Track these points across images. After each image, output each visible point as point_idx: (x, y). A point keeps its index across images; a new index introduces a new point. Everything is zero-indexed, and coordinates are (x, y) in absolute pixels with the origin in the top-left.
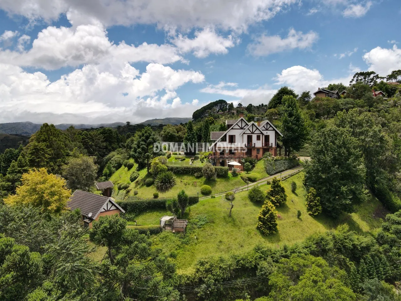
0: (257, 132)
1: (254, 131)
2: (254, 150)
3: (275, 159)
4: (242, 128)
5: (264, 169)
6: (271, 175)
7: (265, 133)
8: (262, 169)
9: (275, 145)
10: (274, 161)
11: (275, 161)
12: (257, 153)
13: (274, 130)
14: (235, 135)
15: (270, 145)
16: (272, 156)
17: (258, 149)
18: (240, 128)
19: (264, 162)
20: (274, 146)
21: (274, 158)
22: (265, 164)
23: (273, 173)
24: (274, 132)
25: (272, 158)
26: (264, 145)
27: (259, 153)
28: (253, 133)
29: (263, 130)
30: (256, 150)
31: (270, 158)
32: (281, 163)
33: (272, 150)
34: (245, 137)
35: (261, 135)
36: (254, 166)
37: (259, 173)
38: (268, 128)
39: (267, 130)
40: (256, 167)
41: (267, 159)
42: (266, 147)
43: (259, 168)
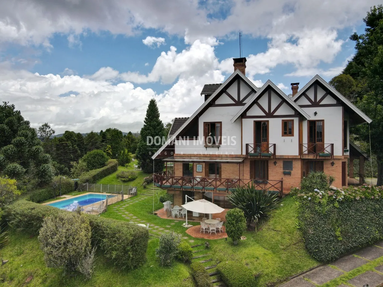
0: (283, 111)
1: (273, 109)
2: (275, 163)
3: (341, 198)
4: (239, 103)
5: (297, 235)
6: (325, 262)
7: (309, 113)
8: (290, 233)
9: (344, 151)
10: (336, 204)
11: (340, 203)
12: (285, 174)
13: (340, 103)
14: (221, 123)
15: (328, 150)
16: (333, 187)
17: (288, 162)
18: (233, 102)
19: (301, 207)
20: (338, 152)
21: (337, 192)
22: (301, 217)
23: (332, 254)
24: (338, 112)
25: (330, 193)
26: (305, 149)
27: (289, 174)
28: (270, 115)
29: (301, 106)
30: (280, 164)
31: (321, 193)
32: (366, 212)
33: (333, 164)
34: (249, 125)
35: (296, 120)
36: (264, 218)
37: (274, 249)
38: (319, 98)
39: (315, 104)
40: (271, 222)
41: (314, 198)
42: (311, 157)
43: (278, 228)
